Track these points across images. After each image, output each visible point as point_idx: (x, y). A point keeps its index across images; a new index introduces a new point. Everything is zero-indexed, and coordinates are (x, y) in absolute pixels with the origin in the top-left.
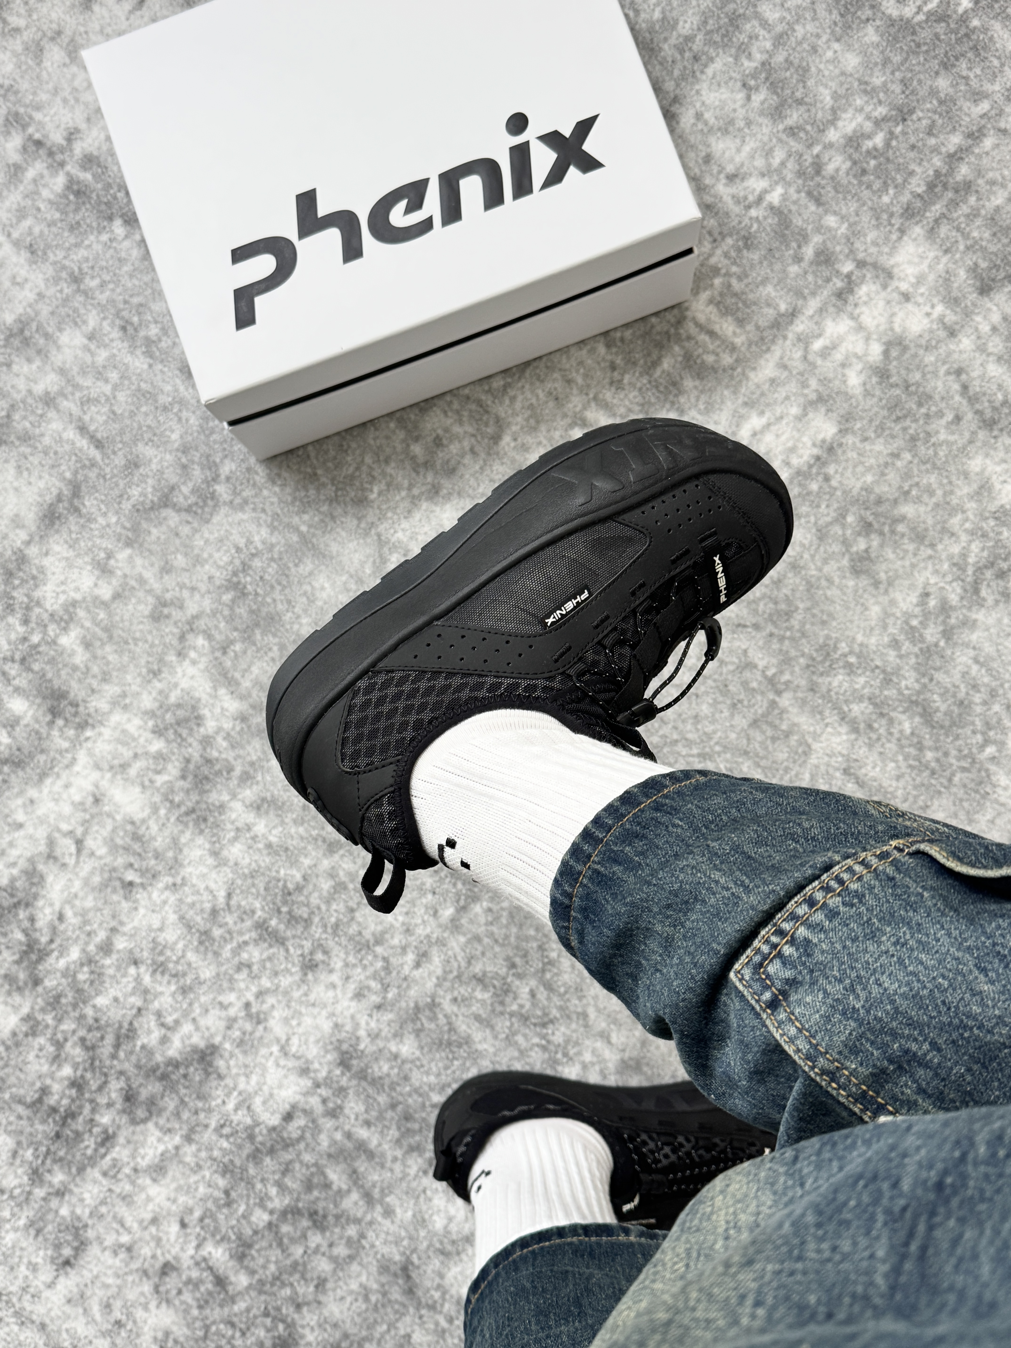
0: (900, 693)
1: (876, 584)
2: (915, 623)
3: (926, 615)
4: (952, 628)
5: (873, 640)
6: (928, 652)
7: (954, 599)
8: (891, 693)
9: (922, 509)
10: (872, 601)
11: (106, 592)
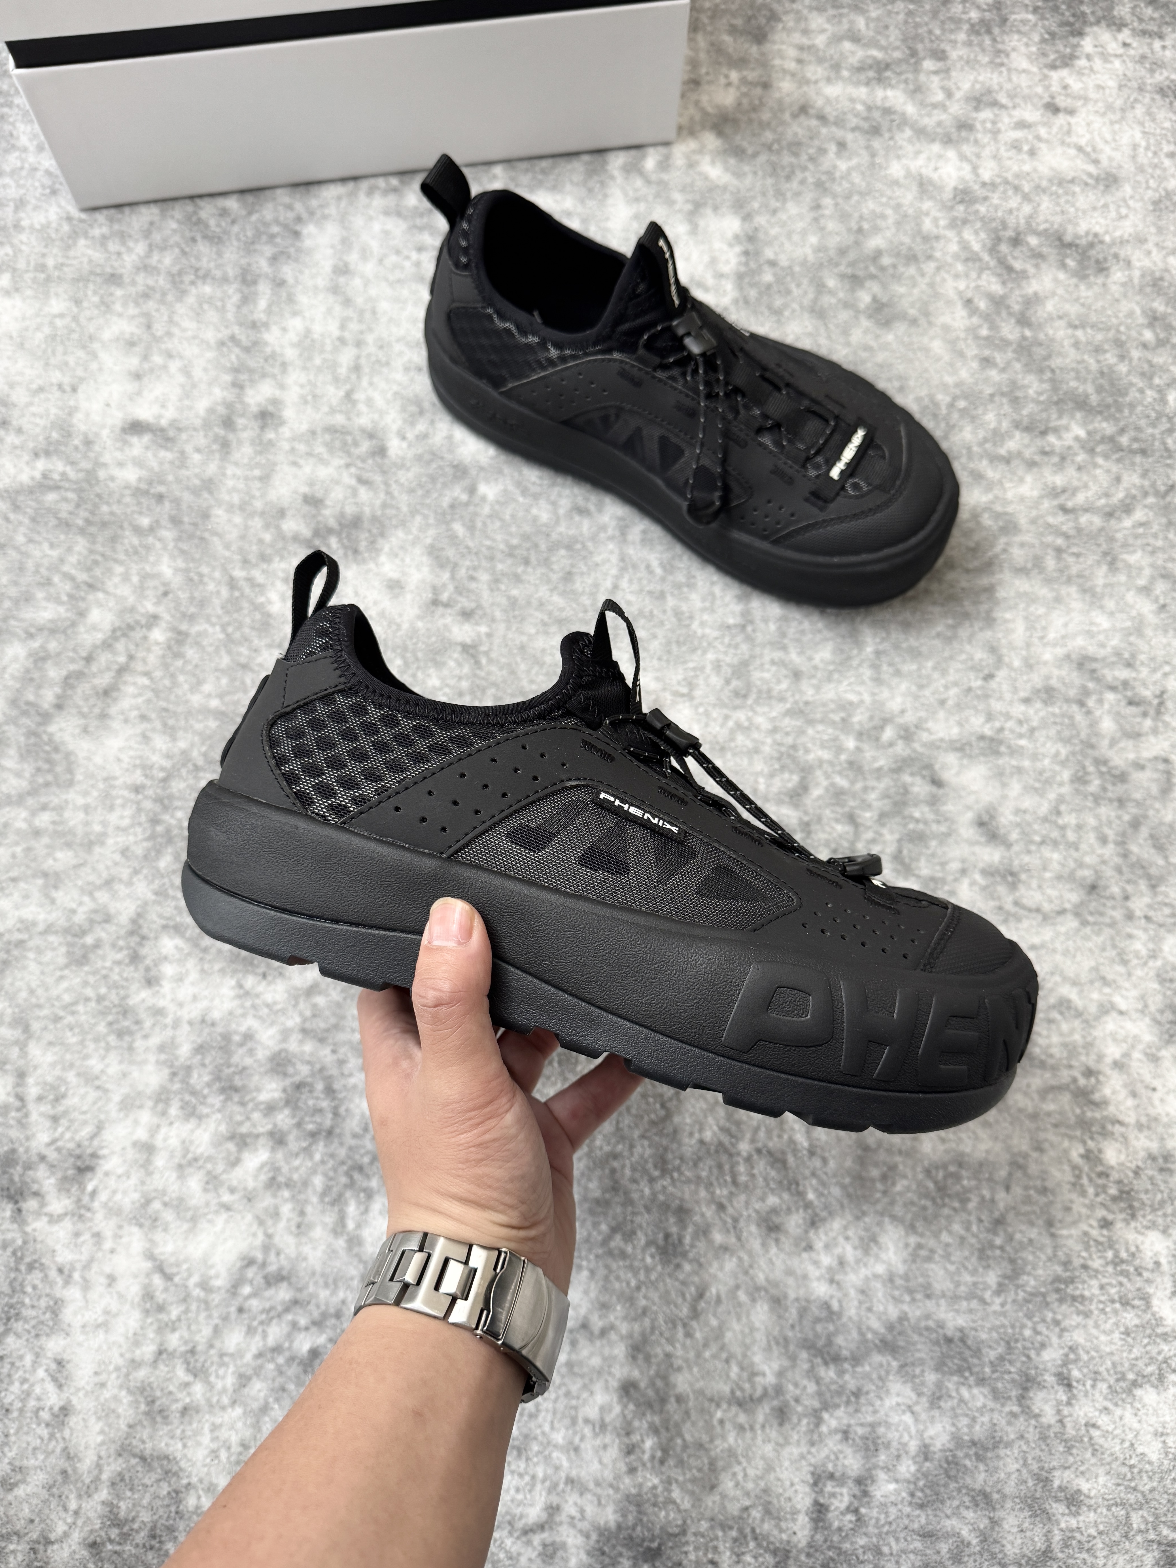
0: (1038, 402)
1: (914, 322)
2: (984, 332)
3: (987, 317)
4: (1022, 314)
7: (996, 288)
8: (1029, 408)
9: (888, 234)
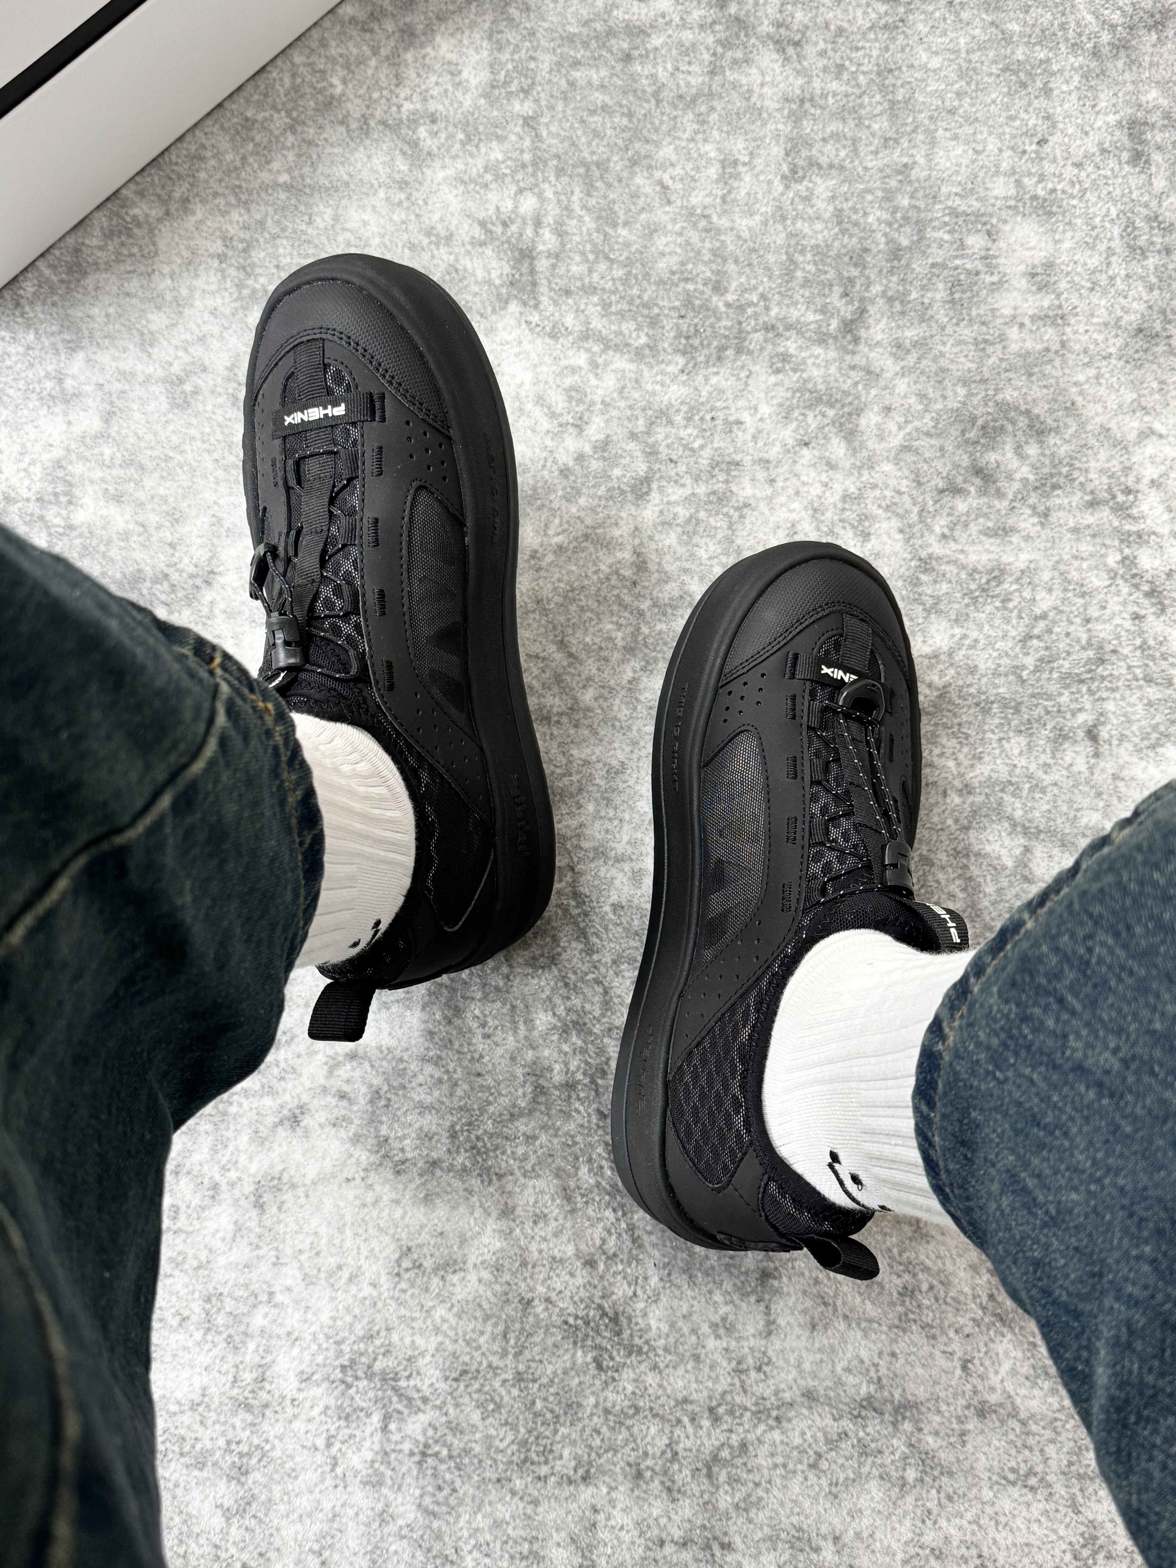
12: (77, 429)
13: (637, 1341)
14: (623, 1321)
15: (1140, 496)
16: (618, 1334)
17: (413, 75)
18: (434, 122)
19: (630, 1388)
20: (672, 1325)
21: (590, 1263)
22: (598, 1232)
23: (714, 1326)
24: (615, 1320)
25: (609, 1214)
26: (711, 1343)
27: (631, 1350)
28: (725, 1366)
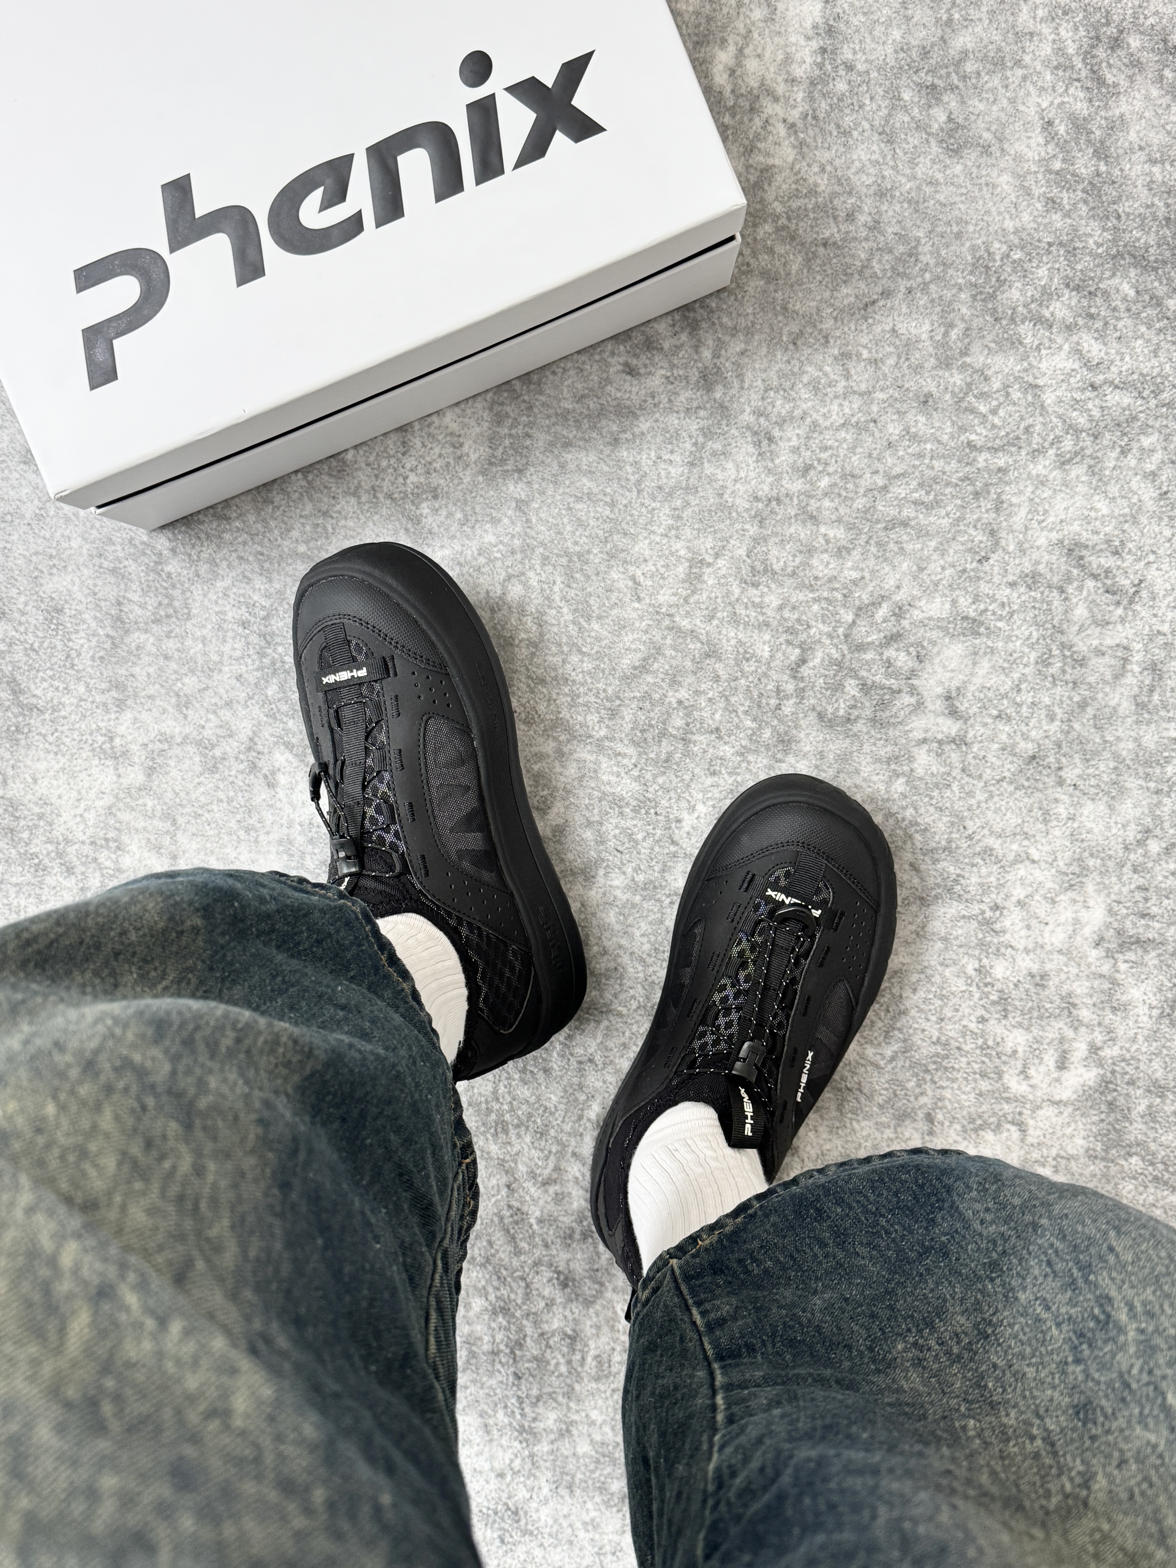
0: (1095, 255)
1: (986, 150)
2: (1057, 165)
3: (1063, 147)
4: (1102, 142)
5: (1026, 217)
6: (1094, 189)
7: (1081, 107)
8: (1085, 263)
9: (979, 29)
10: (995, 174)
11: (135, 776)
12: (125, 782)
13: (530, 1527)
14: (521, 1513)
15: (1005, 912)
16: (517, 1521)
17: (419, 445)
18: (435, 497)
19: (522, 1558)
20: (556, 1521)
21: (501, 1475)
22: (509, 1455)
23: (585, 1524)
24: (516, 1513)
25: (516, 1444)
26: (582, 1534)
27: (525, 1532)
28: (589, 1550)
